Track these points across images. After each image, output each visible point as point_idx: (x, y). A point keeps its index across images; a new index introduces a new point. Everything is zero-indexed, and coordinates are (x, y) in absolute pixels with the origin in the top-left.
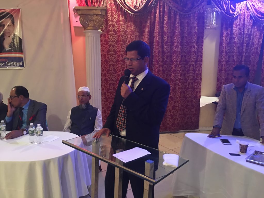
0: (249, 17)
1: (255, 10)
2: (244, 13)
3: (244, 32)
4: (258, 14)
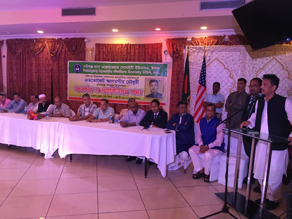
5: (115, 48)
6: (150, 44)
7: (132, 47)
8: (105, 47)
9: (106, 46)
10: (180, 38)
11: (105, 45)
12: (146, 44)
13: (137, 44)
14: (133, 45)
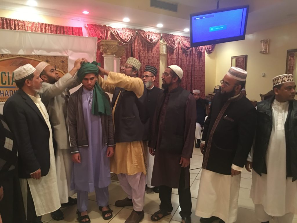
0: (181, 49)
1: (183, 44)
2: (178, 46)
3: (178, 57)
4: (185, 47)
5: (22, 25)
6: (70, 28)
7: (47, 27)
8: (7, 23)
9: (9, 22)
10: (100, 25)
11: (6, 19)
12: (65, 27)
13: (54, 25)
14: (49, 25)
